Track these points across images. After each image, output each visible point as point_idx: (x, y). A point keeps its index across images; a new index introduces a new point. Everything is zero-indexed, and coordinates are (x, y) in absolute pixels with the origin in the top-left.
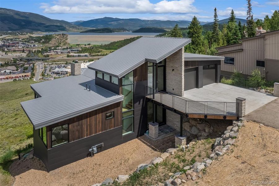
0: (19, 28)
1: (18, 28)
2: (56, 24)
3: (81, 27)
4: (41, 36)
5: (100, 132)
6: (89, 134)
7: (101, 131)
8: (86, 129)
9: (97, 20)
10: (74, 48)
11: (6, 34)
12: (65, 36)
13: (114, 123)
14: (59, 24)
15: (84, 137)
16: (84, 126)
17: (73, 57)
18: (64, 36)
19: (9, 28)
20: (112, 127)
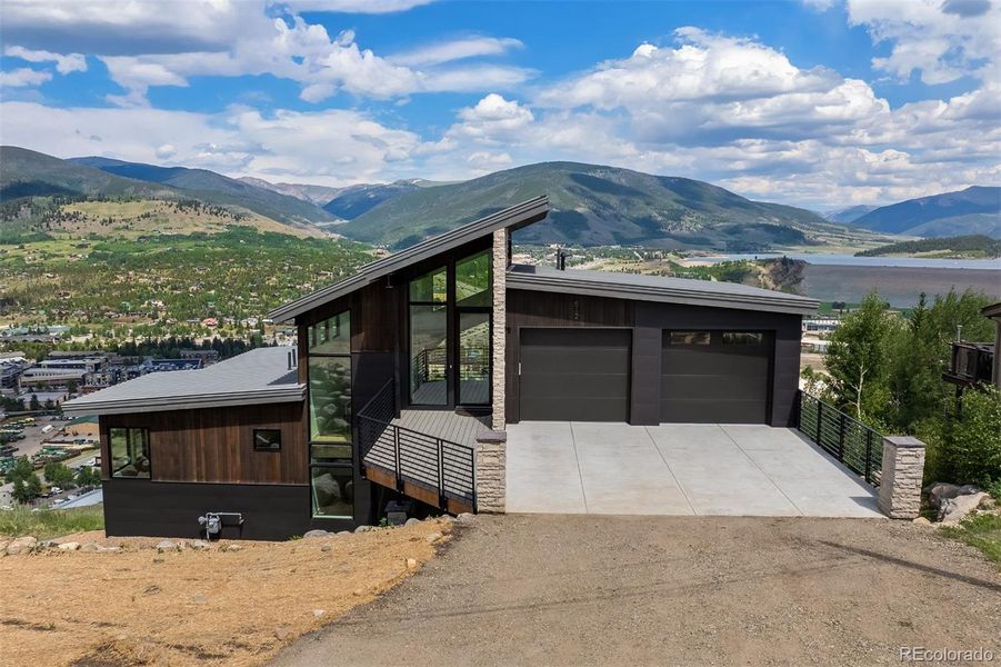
0: (644, 236)
1: (641, 236)
2: (764, 221)
3: (864, 232)
4: (709, 265)
5: (238, 482)
6: (204, 474)
7: (241, 479)
8: (194, 459)
9: (933, 200)
10: (819, 319)
11: (605, 256)
12: (792, 269)
13: (283, 469)
14: (777, 220)
15: (193, 478)
16: (189, 448)
17: (811, 352)
18: (788, 270)
19: (614, 233)
20: (273, 479)
